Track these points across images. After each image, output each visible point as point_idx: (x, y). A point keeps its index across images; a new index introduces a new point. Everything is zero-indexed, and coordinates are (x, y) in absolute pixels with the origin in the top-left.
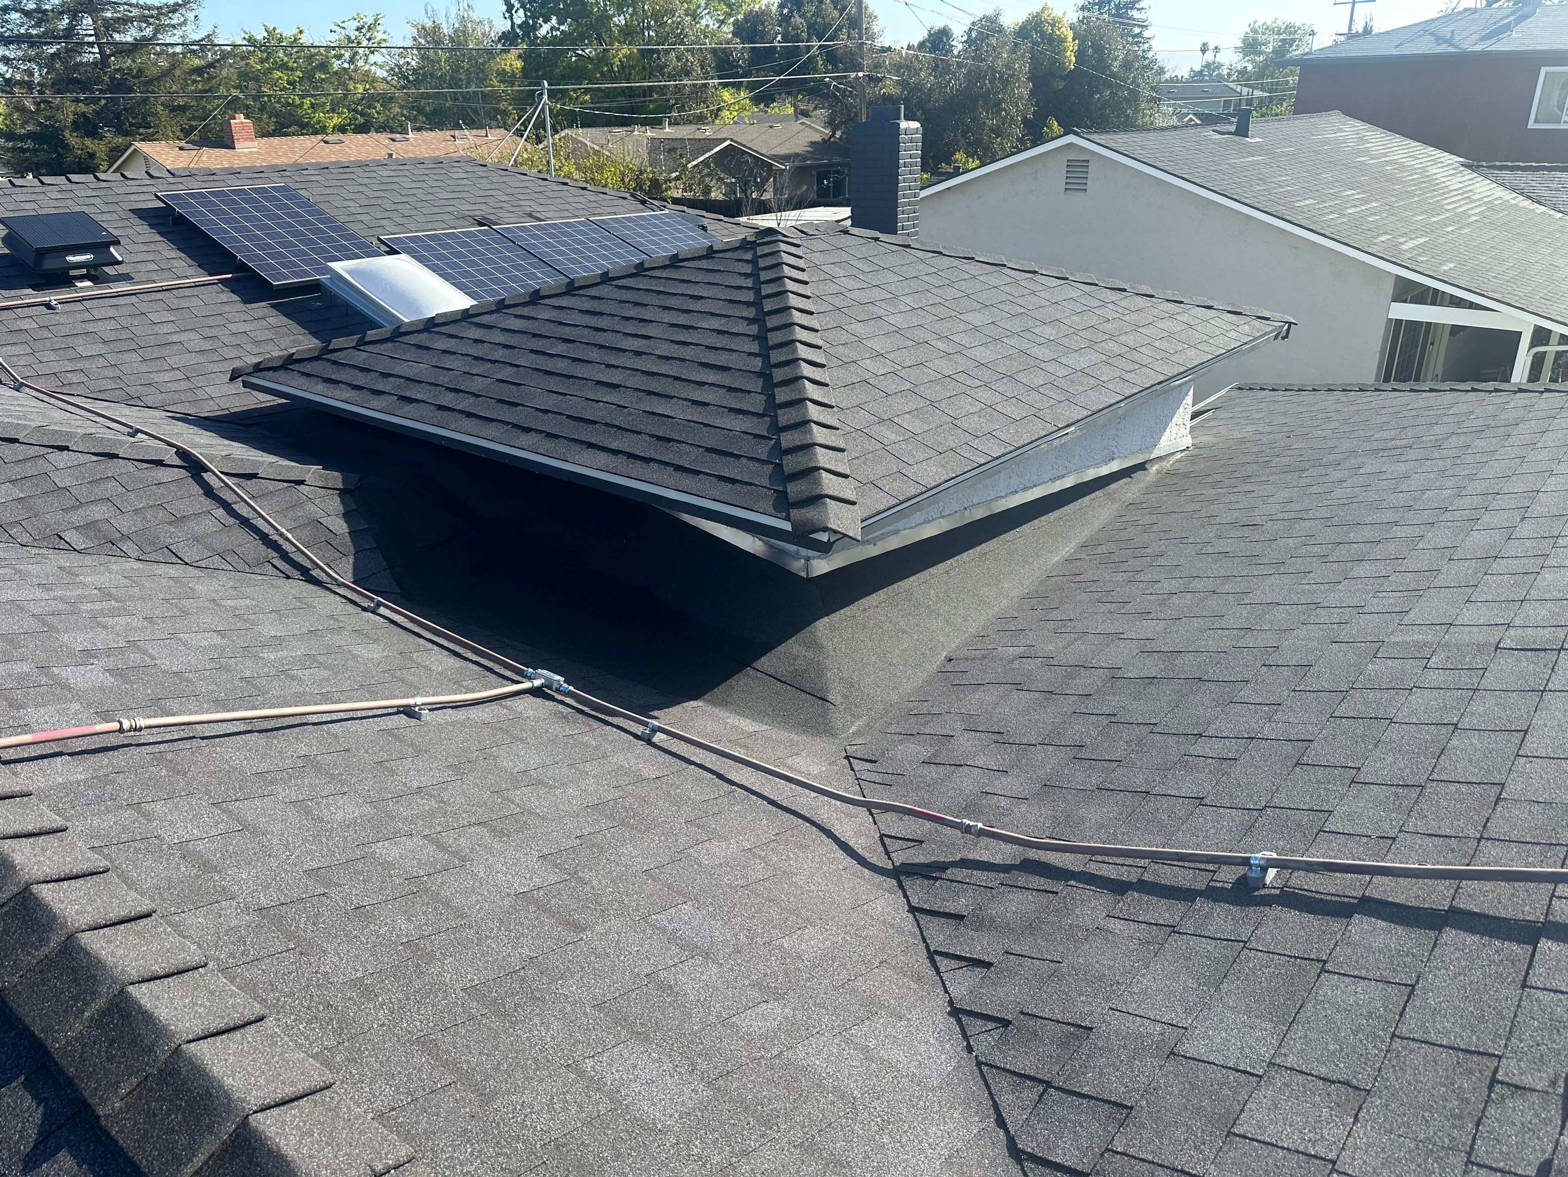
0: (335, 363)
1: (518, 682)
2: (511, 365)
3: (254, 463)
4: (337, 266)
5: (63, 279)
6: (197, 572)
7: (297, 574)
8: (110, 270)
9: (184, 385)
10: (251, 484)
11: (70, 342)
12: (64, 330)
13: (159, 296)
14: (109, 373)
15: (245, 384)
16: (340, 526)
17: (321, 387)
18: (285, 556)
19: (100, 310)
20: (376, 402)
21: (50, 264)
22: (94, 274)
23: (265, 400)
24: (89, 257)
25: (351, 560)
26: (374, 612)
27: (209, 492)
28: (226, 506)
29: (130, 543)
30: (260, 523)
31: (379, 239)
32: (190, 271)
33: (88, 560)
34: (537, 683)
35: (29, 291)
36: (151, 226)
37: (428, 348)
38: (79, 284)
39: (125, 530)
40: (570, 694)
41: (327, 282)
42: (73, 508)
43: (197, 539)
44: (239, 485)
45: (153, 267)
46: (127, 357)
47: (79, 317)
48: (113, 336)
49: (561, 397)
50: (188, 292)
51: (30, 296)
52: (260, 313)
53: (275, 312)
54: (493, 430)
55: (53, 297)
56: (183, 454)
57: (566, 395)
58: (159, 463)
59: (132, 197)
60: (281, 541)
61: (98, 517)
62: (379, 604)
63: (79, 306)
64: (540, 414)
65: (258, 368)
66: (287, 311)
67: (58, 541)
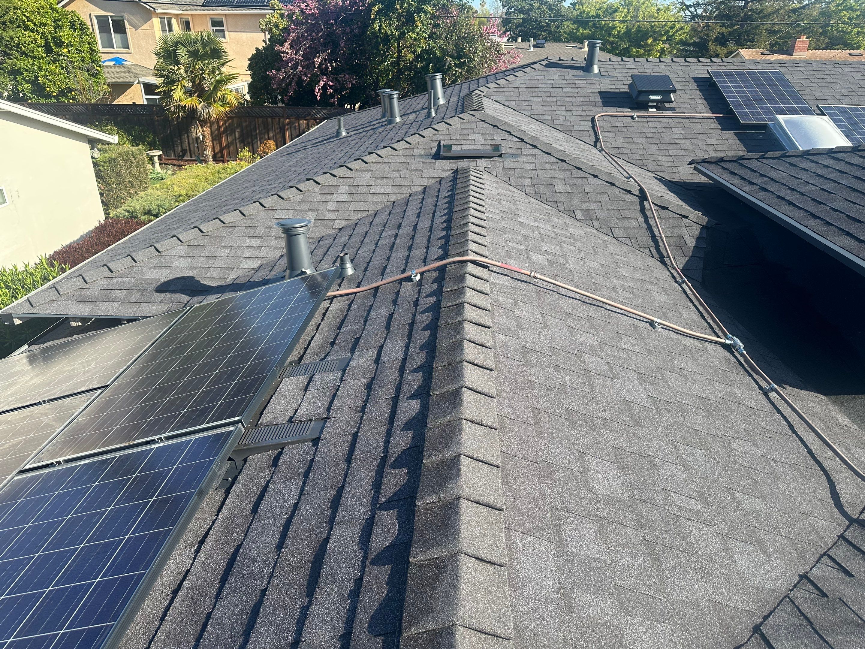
0: (742, 165)
1: (719, 337)
2: (836, 182)
3: (670, 203)
4: (781, 118)
5: (644, 106)
6: (616, 242)
7: (657, 257)
8: (667, 105)
9: (670, 164)
10: (663, 212)
11: (632, 135)
12: (633, 129)
13: (682, 120)
14: (640, 152)
15: (695, 169)
16: (691, 242)
17: (726, 176)
18: (657, 247)
19: (653, 123)
20: (748, 188)
21: (642, 98)
22: (660, 106)
23: (703, 179)
24: (660, 97)
25: (687, 259)
26: (680, 285)
27: (643, 210)
28: (646, 218)
29: (597, 222)
30: (655, 230)
31: (818, 107)
32: (704, 110)
33: (578, 224)
34: (728, 342)
35: (628, 110)
36: (698, 86)
37: (795, 166)
38: (650, 110)
39: (598, 216)
40: (742, 355)
41: (771, 126)
42: (586, 202)
43: (624, 228)
44: (657, 211)
45: (688, 106)
46: (652, 146)
47: (642, 124)
48: (651, 135)
49: (852, 204)
50: (697, 121)
51: (628, 112)
52: (727, 136)
53: (735, 137)
54: (798, 214)
55: (635, 114)
56: (642, 191)
57: (856, 204)
58: (629, 192)
59: (697, 71)
60: (660, 240)
61: (592, 208)
62: (684, 282)
63: (645, 120)
64: (831, 211)
65: (704, 161)
66: (740, 137)
67: (571, 214)
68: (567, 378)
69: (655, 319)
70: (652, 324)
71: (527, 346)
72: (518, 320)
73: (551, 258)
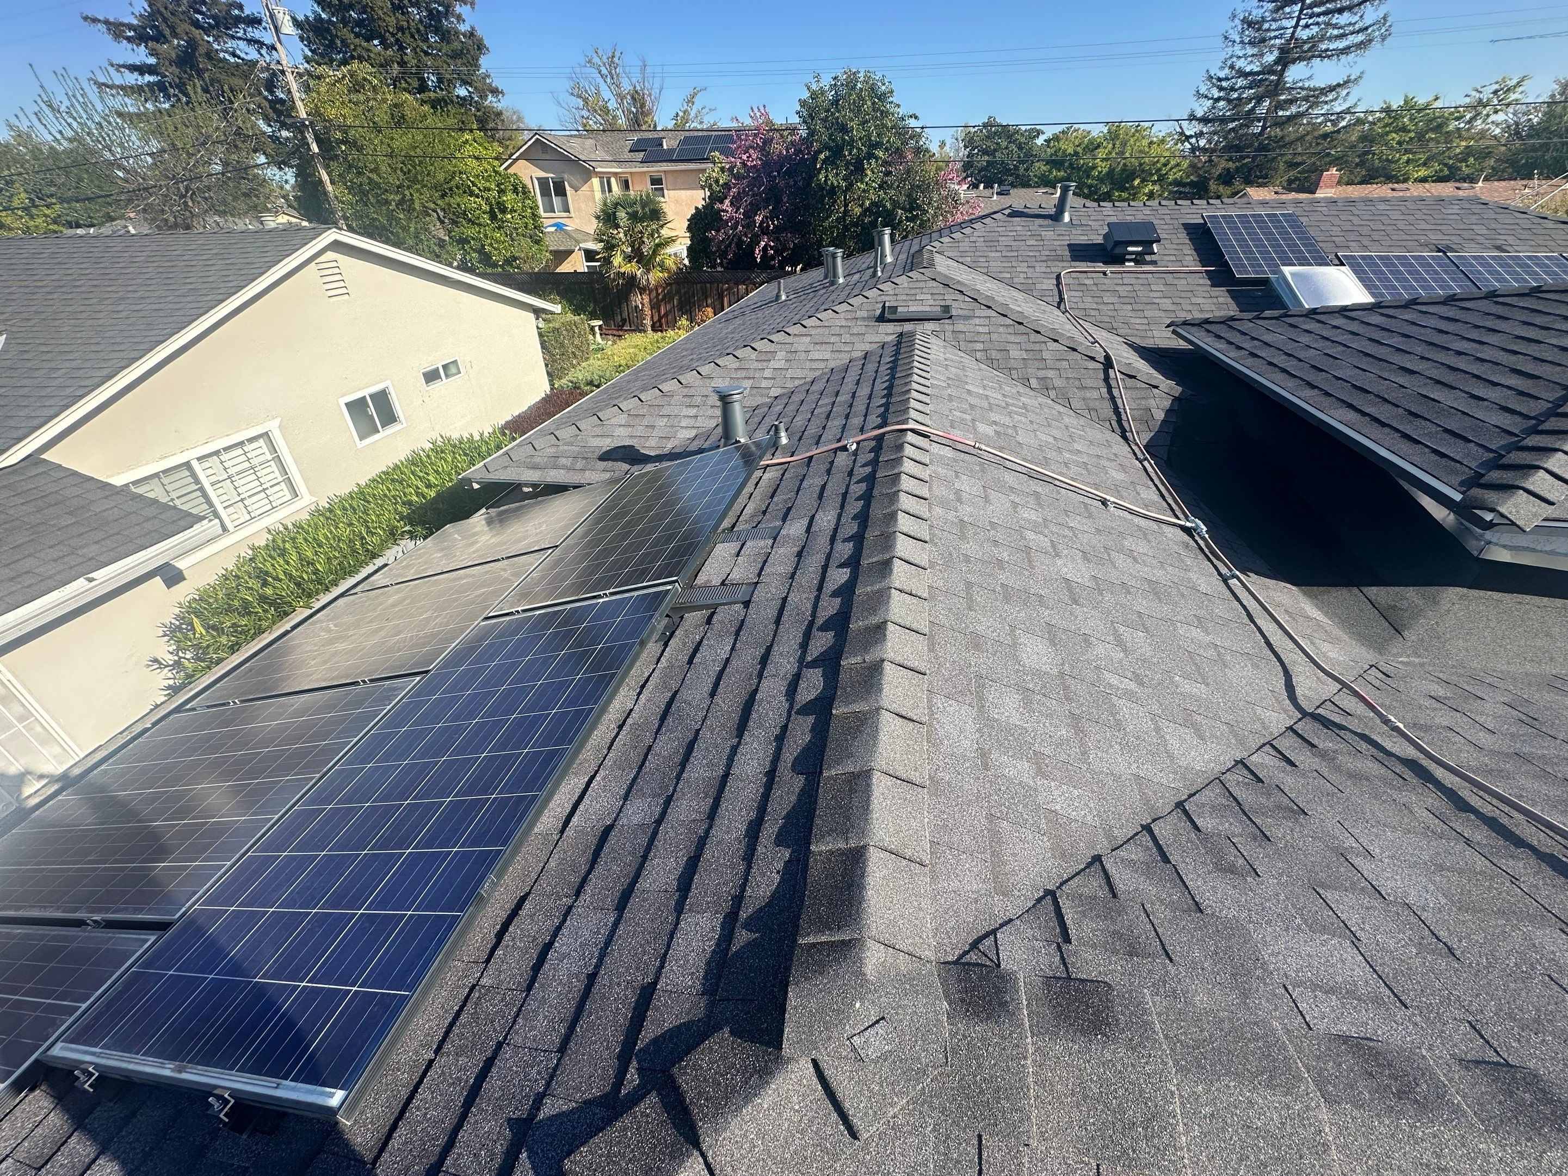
0: (1230, 327)
1: (1179, 519)
2: (1345, 345)
3: (1139, 371)
4: (1287, 270)
5: (1119, 260)
6: (1073, 414)
7: (1119, 431)
8: (1148, 258)
9: (1144, 327)
10: (1130, 382)
11: (1103, 294)
12: (1104, 287)
13: (1164, 275)
14: (1110, 313)
15: (1174, 332)
16: (1160, 415)
17: (1210, 340)
18: (1119, 421)
19: (1128, 279)
20: (1234, 354)
21: (1118, 251)
22: (1139, 259)
23: (1183, 344)
24: (1140, 249)
25: (1152, 434)
26: (1141, 462)
27: (1107, 379)
28: (1110, 388)
29: (1054, 392)
30: (1119, 402)
31: (1337, 256)
32: (1193, 263)
33: (1032, 393)
34: (1189, 524)
35: (1101, 264)
36: (1188, 234)
37: (1296, 327)
38: (1127, 264)
39: (1056, 385)
40: (1203, 538)
41: (1273, 280)
42: (1043, 369)
43: (1084, 399)
44: (1122, 380)
45: (1173, 258)
46: (1125, 307)
47: (1116, 281)
48: (1125, 294)
49: (1361, 372)
50: (1182, 275)
51: (1100, 267)
52: (1217, 294)
53: (1227, 294)
54: (1291, 383)
55: (1109, 269)
56: (1107, 357)
57: (1365, 371)
58: (1093, 359)
59: (1188, 216)
60: (1123, 413)
61: (1050, 376)
62: (1146, 459)
63: (1120, 276)
64: (1333, 379)
65: (1185, 323)
66: (1233, 295)
67: (1026, 382)
68: (1005, 554)
69: (1108, 497)
70: (1104, 502)
71: (966, 519)
72: (958, 493)
73: (998, 428)
